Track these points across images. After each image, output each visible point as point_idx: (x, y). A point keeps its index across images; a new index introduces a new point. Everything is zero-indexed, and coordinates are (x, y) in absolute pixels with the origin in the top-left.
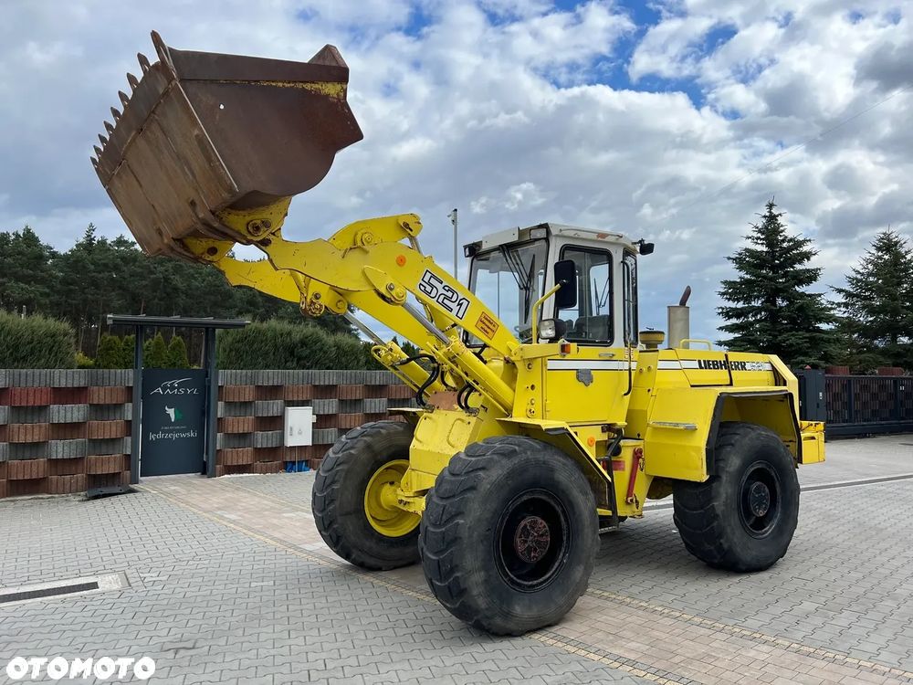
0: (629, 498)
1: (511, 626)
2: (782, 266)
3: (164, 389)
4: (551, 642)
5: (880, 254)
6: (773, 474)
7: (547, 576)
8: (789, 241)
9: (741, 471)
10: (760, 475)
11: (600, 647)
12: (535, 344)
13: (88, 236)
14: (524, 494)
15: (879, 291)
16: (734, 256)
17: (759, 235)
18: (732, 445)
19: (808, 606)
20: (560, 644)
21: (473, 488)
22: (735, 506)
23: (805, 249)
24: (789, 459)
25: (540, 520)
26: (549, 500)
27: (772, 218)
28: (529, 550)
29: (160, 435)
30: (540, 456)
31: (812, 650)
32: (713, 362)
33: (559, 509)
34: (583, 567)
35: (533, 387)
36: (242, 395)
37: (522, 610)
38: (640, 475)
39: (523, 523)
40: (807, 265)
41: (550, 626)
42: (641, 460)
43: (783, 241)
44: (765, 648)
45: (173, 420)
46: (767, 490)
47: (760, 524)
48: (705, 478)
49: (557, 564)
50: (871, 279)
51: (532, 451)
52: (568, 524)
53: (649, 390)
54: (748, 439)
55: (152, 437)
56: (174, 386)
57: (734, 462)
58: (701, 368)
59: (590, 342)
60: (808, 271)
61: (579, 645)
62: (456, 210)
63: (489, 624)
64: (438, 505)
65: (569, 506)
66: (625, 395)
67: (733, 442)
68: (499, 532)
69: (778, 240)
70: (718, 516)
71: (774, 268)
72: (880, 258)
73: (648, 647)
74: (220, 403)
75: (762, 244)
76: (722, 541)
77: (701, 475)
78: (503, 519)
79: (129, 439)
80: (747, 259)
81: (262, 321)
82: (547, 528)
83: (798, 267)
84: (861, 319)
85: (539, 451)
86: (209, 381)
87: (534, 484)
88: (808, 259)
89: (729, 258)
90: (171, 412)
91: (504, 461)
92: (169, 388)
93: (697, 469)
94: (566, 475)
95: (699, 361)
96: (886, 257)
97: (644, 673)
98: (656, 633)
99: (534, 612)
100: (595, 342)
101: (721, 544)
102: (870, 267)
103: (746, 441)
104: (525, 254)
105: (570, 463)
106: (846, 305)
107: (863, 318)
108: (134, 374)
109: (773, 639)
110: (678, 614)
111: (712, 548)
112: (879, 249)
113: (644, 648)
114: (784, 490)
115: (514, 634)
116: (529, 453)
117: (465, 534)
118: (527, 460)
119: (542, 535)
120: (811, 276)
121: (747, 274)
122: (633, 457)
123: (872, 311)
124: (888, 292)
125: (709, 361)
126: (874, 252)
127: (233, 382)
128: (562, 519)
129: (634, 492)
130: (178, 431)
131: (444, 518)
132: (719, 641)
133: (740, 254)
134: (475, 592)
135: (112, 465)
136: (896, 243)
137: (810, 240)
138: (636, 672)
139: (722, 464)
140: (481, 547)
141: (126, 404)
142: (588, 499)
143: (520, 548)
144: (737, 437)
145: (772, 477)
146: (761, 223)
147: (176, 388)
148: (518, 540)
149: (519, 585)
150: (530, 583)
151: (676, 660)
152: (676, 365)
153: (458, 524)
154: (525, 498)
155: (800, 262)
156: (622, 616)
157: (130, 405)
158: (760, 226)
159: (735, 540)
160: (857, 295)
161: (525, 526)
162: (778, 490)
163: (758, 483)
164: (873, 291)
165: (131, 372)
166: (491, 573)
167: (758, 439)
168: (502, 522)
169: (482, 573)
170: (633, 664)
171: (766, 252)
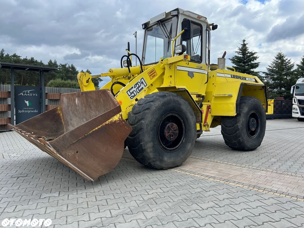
0: (205, 124)
1: (163, 165)
2: (247, 62)
3: (24, 93)
4: (179, 171)
5: (277, 60)
6: (258, 115)
7: (177, 146)
8: (250, 54)
9: (248, 113)
10: (253, 116)
11: (199, 173)
12: (172, 57)
13: (2, 53)
14: (169, 113)
15: (277, 73)
16: (231, 58)
17: (240, 51)
18: (245, 103)
19: (273, 160)
20: (182, 172)
21: (148, 109)
22: (245, 125)
23: (255, 56)
24: (264, 110)
25: (175, 124)
26: (178, 117)
27: (244, 45)
28: (170, 135)
29: (23, 111)
30: (176, 98)
31: (282, 172)
32: (236, 76)
33: (182, 121)
34: (191, 144)
35: (171, 76)
36: (55, 97)
37: (167, 159)
38: (209, 115)
39: (168, 125)
40: (255, 61)
41: (177, 166)
42: (210, 110)
43: (248, 53)
44: (263, 172)
45: (28, 106)
46: (256, 121)
47: (253, 133)
48: (235, 114)
49: (181, 142)
50: (274, 69)
51: (172, 97)
52: (185, 127)
53: (213, 84)
54: (251, 102)
55: (20, 111)
56: (28, 92)
57: (245, 109)
58: (232, 77)
59: (193, 61)
60: (256, 63)
61: (190, 172)
62: (136, 32)
63: (154, 164)
64: (133, 117)
65: (186, 119)
66: (206, 83)
67: (245, 102)
68: (159, 127)
69: (246, 53)
70: (239, 129)
71: (244, 63)
72: (277, 61)
73: (218, 172)
74: (46, 99)
75: (241, 54)
76: (240, 138)
77: (234, 114)
78: (160, 122)
79: (10, 112)
80: (236, 59)
81: (65, 80)
82: (177, 128)
83: (252, 62)
84: (270, 82)
85: (175, 96)
86: (42, 91)
87: (172, 110)
88: (256, 60)
89: (230, 59)
90: (27, 102)
91: (161, 99)
92: (26, 93)
93: (232, 111)
94: (185, 107)
95: (231, 75)
96: (279, 61)
97: (219, 181)
98: (220, 168)
99: (172, 160)
100: (195, 61)
101: (240, 140)
102: (274, 65)
103: (250, 102)
104: (168, 25)
105: (187, 103)
106: (266, 77)
107: (271, 82)
108: (11, 86)
109: (265, 169)
110: (226, 163)
111: (236, 142)
112: (277, 58)
113: (217, 173)
114: (261, 121)
115: (164, 169)
116: (171, 97)
117: (145, 127)
118: (170, 99)
119: (175, 130)
120: (256, 65)
121: (235, 64)
122: (207, 108)
123: (274, 79)
124: (279, 73)
125: (234, 75)
126: (276, 59)
127: (51, 92)
128: (183, 125)
129: (207, 122)
130: (30, 110)
131: (136, 121)
132: (245, 170)
133: (233, 58)
134: (149, 151)
135: (3, 122)
136: (283, 56)
137: (257, 53)
138: (216, 180)
139: (241, 110)
140: (151, 133)
141: (8, 98)
142: (193, 118)
143: (167, 135)
144: (247, 100)
145: (257, 116)
146: (241, 47)
147: (29, 93)
148: (166, 131)
149: (166, 149)
150: (171, 149)
151: (231, 176)
152: (223, 75)
153: (142, 123)
154: (169, 115)
155: (253, 61)
156: (205, 164)
157: (10, 98)
158: (240, 48)
159: (245, 138)
160: (269, 74)
161: (169, 126)
162: (259, 121)
163: (253, 118)
164: (275, 73)
165: (9, 86)
166: (155, 143)
167: (254, 101)
168: (160, 124)
169: (152, 143)
170: (214, 178)
171: (242, 57)
